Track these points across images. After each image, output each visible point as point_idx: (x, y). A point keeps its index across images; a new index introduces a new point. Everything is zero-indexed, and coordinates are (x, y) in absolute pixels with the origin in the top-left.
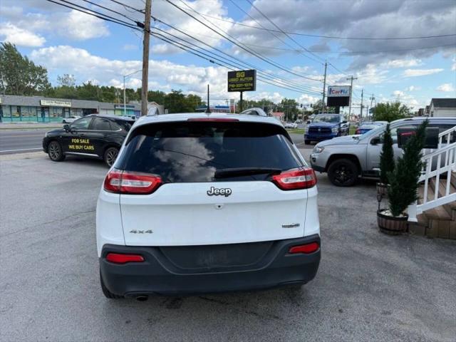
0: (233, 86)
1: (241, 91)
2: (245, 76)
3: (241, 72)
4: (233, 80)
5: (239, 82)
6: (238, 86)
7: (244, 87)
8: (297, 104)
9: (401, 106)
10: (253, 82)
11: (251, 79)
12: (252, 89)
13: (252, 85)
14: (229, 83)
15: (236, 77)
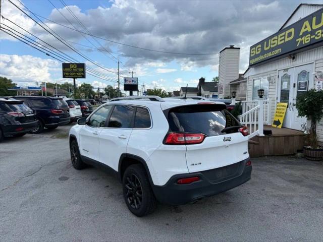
0: (67, 74)
1: (74, 78)
2: (77, 68)
3: (74, 64)
4: (66, 69)
5: (72, 71)
6: (71, 74)
7: (76, 75)
8: (92, 87)
9: (162, 91)
10: (84, 72)
11: (82, 70)
12: (83, 77)
13: (83, 74)
14: (63, 72)
15: (69, 68)
